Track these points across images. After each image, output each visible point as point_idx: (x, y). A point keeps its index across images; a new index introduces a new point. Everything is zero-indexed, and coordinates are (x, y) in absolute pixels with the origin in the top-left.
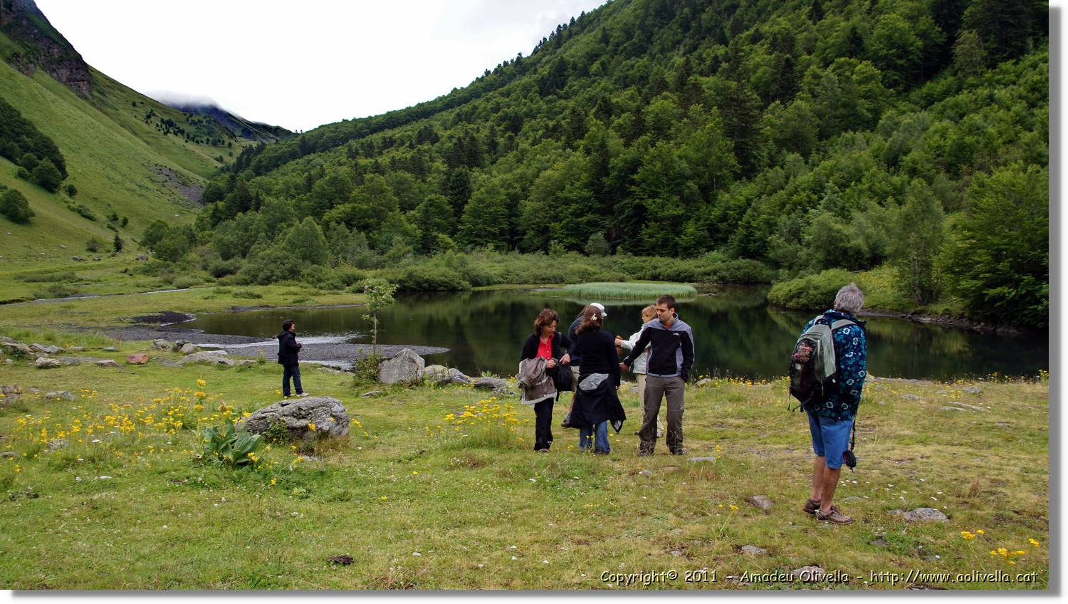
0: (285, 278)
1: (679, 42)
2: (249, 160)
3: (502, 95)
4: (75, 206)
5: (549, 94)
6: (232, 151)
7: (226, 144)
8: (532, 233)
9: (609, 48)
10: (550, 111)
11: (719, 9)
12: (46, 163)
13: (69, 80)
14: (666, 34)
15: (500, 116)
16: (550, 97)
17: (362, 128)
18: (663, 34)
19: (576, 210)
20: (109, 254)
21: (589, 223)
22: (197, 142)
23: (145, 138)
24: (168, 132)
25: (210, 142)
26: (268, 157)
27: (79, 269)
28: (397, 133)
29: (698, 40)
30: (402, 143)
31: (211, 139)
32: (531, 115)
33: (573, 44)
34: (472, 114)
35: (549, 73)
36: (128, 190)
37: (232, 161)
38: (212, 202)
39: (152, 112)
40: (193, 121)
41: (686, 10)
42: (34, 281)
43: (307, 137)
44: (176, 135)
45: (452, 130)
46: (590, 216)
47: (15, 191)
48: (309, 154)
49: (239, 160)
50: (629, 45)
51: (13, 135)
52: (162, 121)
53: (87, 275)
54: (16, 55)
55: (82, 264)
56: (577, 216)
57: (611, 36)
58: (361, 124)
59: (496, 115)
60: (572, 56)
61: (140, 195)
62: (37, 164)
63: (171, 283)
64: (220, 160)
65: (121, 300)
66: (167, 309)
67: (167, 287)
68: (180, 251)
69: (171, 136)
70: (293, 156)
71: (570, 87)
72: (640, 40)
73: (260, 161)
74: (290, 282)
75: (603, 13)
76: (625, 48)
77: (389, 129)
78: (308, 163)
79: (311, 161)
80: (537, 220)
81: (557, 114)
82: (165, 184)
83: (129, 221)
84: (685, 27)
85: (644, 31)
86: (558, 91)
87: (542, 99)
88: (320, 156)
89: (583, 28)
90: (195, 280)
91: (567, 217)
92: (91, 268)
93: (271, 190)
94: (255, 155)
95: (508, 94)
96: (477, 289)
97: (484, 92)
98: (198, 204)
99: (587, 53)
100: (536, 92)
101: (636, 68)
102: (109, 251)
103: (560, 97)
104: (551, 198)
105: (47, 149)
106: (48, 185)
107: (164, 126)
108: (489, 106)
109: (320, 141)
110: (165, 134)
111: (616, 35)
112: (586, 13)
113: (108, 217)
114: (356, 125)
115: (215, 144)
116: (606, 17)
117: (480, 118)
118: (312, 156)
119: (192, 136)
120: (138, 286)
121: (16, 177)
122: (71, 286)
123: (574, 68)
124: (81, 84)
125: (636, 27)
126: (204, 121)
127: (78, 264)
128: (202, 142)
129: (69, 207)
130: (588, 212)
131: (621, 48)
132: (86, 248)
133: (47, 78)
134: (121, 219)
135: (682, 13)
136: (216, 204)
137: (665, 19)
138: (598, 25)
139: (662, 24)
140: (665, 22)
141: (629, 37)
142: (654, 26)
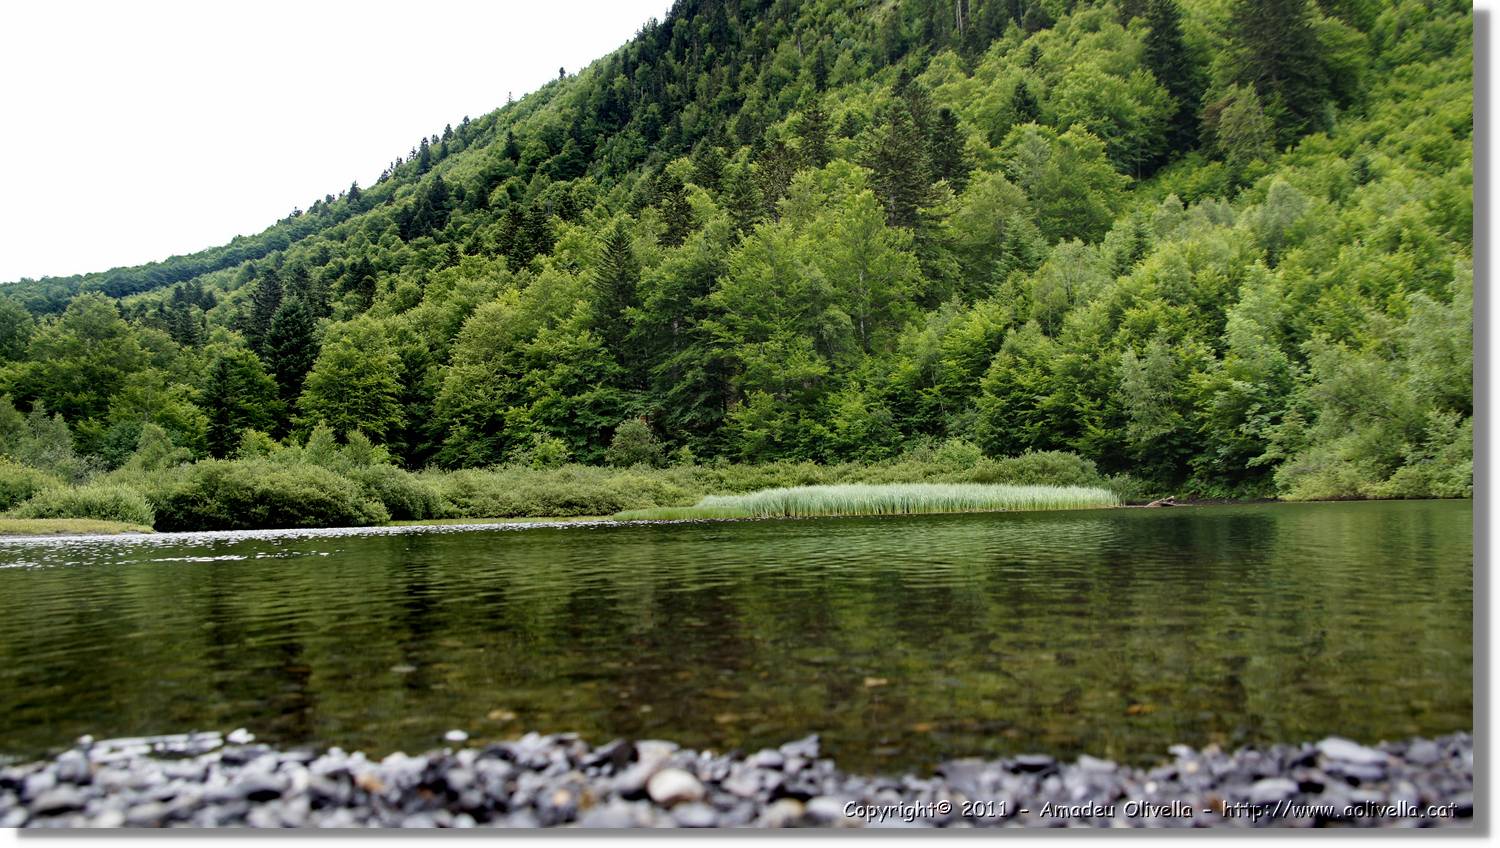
1: (641, 159)
3: (331, 237)
5: (418, 234)
8: (463, 431)
9: (520, 166)
11: (709, 105)
14: (618, 145)
15: (331, 270)
16: (422, 239)
18: (612, 145)
19: (565, 378)
32: (391, 268)
33: (453, 165)
35: (417, 204)
41: (653, 107)
45: (240, 290)
46: (599, 392)
50: (555, 162)
57: (524, 148)
59: (322, 268)
60: (454, 178)
71: (456, 226)
72: (573, 155)
75: (500, 119)
76: (548, 165)
84: (652, 133)
85: (579, 141)
86: (435, 230)
87: (405, 242)
89: (467, 144)
91: (546, 395)
95: (343, 238)
97: (294, 238)
99: (482, 173)
100: (392, 232)
103: (440, 240)
104: (502, 356)
111: (532, 145)
112: (471, 120)
123: (460, 195)
125: (566, 133)
130: (594, 381)
131: (542, 165)
135: (645, 112)
137: (614, 122)
138: (495, 135)
139: (610, 130)
140: (616, 127)
141: (554, 149)
142: (597, 132)
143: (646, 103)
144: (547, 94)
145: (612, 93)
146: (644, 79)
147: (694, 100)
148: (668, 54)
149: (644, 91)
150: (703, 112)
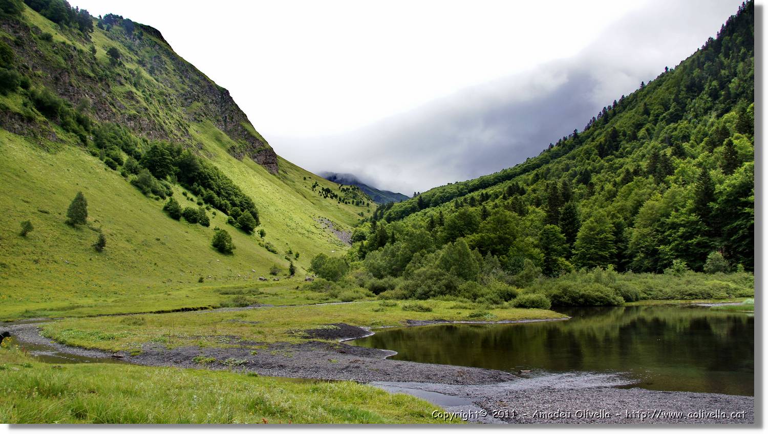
0: (442, 293)
1: (710, 108)
2: (382, 214)
3: (569, 158)
4: (264, 243)
5: (607, 155)
6: (370, 209)
7: (366, 204)
8: (642, 255)
9: (651, 118)
10: (611, 167)
11: (745, 78)
12: (247, 213)
13: (264, 163)
14: (698, 103)
15: (571, 173)
16: (609, 157)
17: (462, 189)
18: (695, 103)
19: (684, 233)
20: (285, 277)
21: (698, 244)
22: (346, 203)
23: (312, 201)
24: (327, 196)
25: (355, 203)
26: (396, 211)
27: (262, 286)
28: (490, 191)
29: (729, 104)
30: (497, 197)
31: (355, 201)
32: (596, 171)
33: (618, 120)
34: (547, 174)
35: (606, 141)
36: (300, 234)
37: (371, 215)
38: (359, 241)
39: (316, 183)
40: (343, 189)
41: (715, 83)
42: (227, 294)
43: (423, 197)
44: (332, 198)
45: (535, 185)
46: (699, 239)
47: (224, 231)
48: (425, 208)
49: (375, 214)
50: (667, 114)
51: (227, 195)
52: (323, 189)
53: (268, 290)
54: (233, 148)
55: (266, 282)
56: (687, 238)
57: (652, 110)
58: (461, 187)
59: (567, 173)
60: (620, 127)
61: (308, 237)
62: (240, 215)
63: (336, 297)
64: (362, 215)
65: (294, 311)
66: (339, 321)
67: (334, 300)
68: (340, 273)
69: (328, 199)
70: (413, 210)
71: (624, 149)
72: (676, 110)
73: (390, 214)
74: (447, 296)
75: (639, 95)
76: (664, 116)
77: (483, 189)
78: (425, 214)
79: (426, 213)
80: (647, 243)
81: (617, 169)
82: (325, 229)
83: (300, 255)
84: (714, 95)
85: (678, 103)
86: (615, 152)
87: (602, 159)
88: (433, 210)
89: (624, 108)
90: (358, 295)
91: (676, 240)
92: (271, 285)
93: (402, 231)
94: (386, 210)
95: (574, 158)
96: (630, 304)
97: (552, 159)
98: (348, 244)
99: (633, 123)
100: (596, 154)
101: (678, 130)
102: (286, 275)
103: (617, 157)
104: (656, 224)
105: (248, 205)
106: (246, 229)
107: (324, 193)
108: (560, 167)
109: (432, 199)
110: (325, 197)
111: (656, 108)
112: (625, 96)
113: (286, 252)
114: (458, 187)
115: (357, 204)
116: (642, 98)
117: (553, 176)
118: (427, 210)
119: (342, 199)
120: (308, 299)
121: (226, 224)
122: (253, 298)
123: (625, 135)
124: (272, 165)
125: (672, 100)
126: (351, 189)
127: (262, 282)
128: (349, 203)
129: (260, 244)
130: (697, 234)
131: (661, 117)
132: (270, 272)
133: (251, 162)
134: (294, 254)
135: (710, 85)
136: (362, 243)
137: (695, 92)
138: (637, 104)
139: (693, 96)
140: (696, 94)
141: (667, 108)
142: (687, 98)
143: (711, 81)
144: (660, 81)
145: (693, 79)
146: (709, 69)
147: (736, 76)
148: (721, 55)
149: (709, 75)
150: (742, 82)
